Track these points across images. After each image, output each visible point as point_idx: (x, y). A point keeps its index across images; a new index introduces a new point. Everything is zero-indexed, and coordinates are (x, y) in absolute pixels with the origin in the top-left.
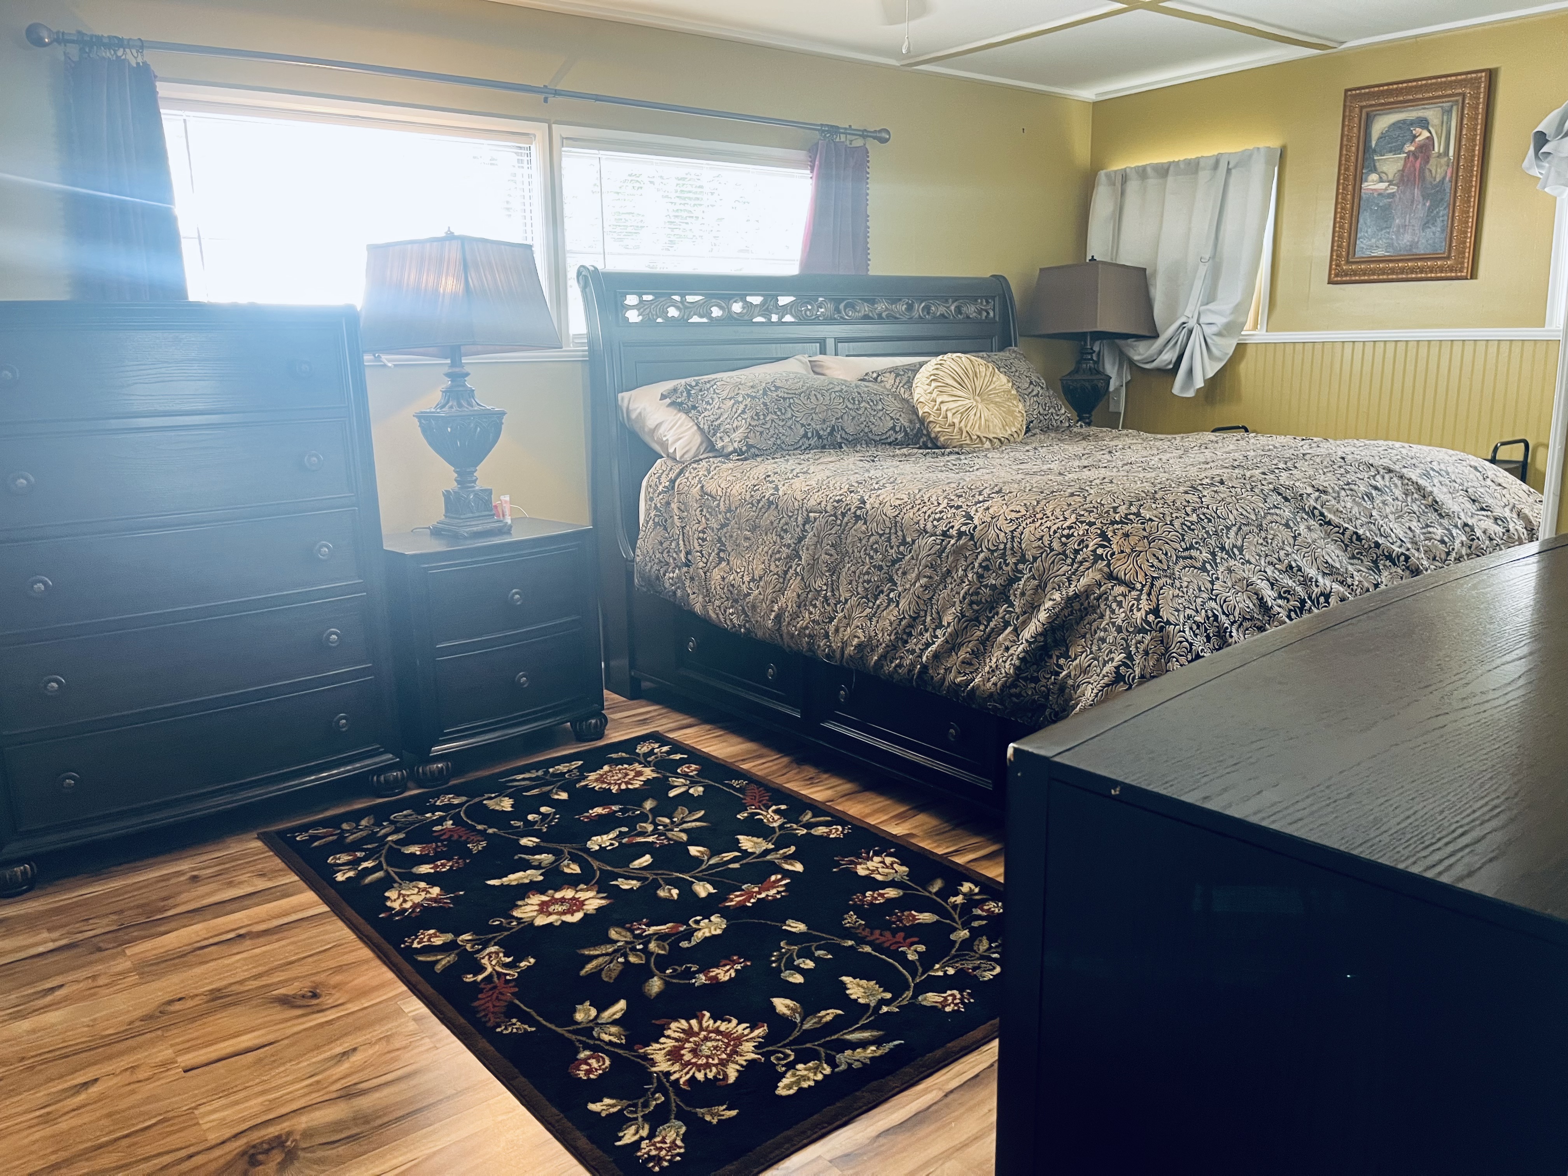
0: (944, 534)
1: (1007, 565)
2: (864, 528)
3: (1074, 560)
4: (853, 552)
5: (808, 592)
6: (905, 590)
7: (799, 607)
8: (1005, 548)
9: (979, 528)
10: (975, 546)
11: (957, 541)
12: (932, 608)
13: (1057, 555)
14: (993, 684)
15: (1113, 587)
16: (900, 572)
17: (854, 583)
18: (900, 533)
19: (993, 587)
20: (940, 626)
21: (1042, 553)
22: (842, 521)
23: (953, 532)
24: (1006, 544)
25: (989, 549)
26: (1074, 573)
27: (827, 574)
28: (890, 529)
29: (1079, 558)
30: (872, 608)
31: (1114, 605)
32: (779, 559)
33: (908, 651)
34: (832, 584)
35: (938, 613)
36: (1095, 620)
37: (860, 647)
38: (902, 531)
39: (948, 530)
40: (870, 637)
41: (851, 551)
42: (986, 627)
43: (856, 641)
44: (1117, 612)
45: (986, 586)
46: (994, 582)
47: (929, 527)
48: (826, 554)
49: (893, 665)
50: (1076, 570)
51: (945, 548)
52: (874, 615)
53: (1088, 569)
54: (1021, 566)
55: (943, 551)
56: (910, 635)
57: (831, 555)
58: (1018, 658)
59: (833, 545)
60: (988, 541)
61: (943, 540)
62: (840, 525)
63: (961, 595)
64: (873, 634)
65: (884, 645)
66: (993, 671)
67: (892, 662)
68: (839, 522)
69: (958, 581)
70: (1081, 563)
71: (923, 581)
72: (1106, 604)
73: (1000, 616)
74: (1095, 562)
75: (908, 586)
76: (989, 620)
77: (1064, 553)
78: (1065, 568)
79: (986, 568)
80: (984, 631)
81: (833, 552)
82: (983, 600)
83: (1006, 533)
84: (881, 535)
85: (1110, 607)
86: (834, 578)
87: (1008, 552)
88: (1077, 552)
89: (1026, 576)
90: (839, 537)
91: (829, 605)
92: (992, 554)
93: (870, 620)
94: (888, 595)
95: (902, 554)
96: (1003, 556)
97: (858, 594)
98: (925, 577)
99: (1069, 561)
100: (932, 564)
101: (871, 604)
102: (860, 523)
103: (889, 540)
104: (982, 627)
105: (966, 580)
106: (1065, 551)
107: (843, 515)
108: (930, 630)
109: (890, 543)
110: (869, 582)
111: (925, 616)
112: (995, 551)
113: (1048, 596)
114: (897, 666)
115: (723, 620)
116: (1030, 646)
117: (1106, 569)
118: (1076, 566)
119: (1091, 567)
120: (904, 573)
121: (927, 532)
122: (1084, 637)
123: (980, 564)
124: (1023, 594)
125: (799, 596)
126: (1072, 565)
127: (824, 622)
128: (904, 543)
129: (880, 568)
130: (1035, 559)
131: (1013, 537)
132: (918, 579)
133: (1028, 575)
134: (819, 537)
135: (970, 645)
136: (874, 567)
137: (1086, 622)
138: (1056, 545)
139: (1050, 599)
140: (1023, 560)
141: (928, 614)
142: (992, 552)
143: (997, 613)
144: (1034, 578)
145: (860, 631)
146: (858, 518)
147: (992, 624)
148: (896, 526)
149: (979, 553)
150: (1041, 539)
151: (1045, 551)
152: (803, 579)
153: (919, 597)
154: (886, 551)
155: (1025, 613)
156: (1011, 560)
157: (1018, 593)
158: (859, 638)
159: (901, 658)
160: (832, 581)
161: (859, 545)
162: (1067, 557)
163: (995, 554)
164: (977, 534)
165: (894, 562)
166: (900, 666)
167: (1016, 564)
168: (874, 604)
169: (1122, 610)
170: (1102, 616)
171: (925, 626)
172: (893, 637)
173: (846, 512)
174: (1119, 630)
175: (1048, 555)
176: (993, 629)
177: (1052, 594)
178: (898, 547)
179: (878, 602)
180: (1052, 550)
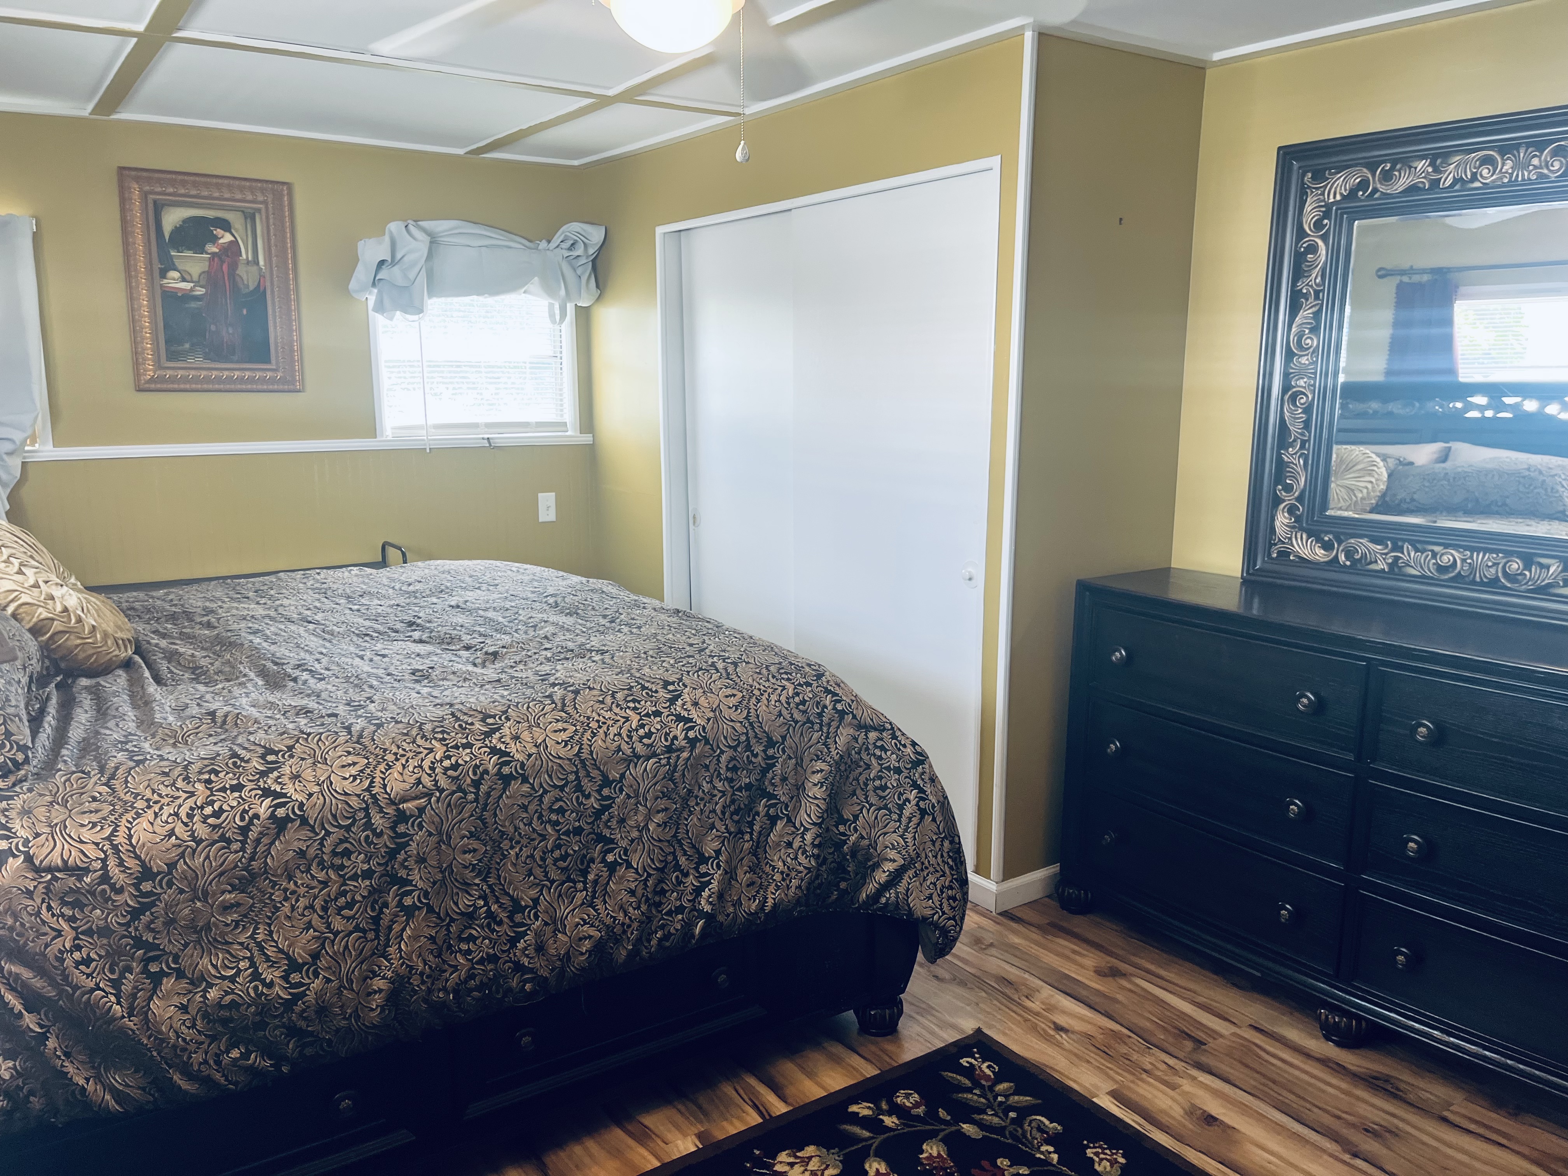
0: (669, 749)
1: (756, 756)
2: (526, 788)
3: (821, 725)
4: (516, 829)
5: (449, 925)
6: (632, 841)
7: (439, 956)
8: (748, 739)
9: (708, 727)
10: (712, 749)
11: (691, 751)
12: (681, 845)
13: (803, 725)
14: (796, 888)
15: (866, 735)
16: (614, 823)
17: (538, 871)
18: (594, 773)
19: (748, 787)
20: (703, 860)
21: (788, 729)
22: (477, 794)
23: (681, 742)
24: (747, 734)
25: (730, 747)
26: (827, 737)
27: (477, 881)
28: (576, 773)
29: (825, 719)
30: (585, 889)
31: (878, 752)
32: (350, 906)
33: (669, 913)
34: (493, 891)
35: (694, 847)
36: (861, 774)
37: (599, 947)
38: (599, 769)
39: (672, 743)
40: (608, 927)
41: (511, 829)
42: (751, 834)
43: (587, 945)
44: (884, 756)
45: (740, 789)
46: (748, 780)
47: (639, 748)
48: (465, 852)
49: (654, 942)
50: (828, 733)
51: (676, 766)
52: (593, 897)
53: (838, 727)
54: (770, 752)
55: (674, 771)
56: (663, 892)
57: (475, 850)
58: (814, 846)
59: (472, 835)
60: (725, 738)
61: (669, 758)
62: (476, 800)
63: (719, 812)
64: (608, 921)
65: (635, 925)
66: (788, 875)
67: (649, 941)
68: (471, 797)
69: (707, 798)
70: (829, 725)
71: (658, 818)
72: (868, 755)
73: (762, 814)
74: (841, 719)
75: (635, 834)
76: (751, 824)
77: (809, 721)
78: (816, 735)
79: (734, 769)
80: (752, 839)
81: (474, 844)
82: (742, 806)
83: (741, 722)
84: (562, 788)
85: (874, 755)
86: (491, 881)
87: (753, 741)
88: (820, 715)
89: (780, 760)
90: (479, 818)
91: (500, 923)
92: (736, 750)
93: (592, 905)
94: (603, 860)
95: (608, 798)
96: (748, 747)
97: (552, 882)
98: (658, 812)
99: (817, 727)
100: (662, 793)
101: (580, 886)
102: (515, 785)
103: (579, 788)
104: (747, 837)
105: (716, 792)
106: (808, 718)
107: (476, 784)
108: (691, 871)
109: (583, 792)
110: (564, 858)
111: (675, 858)
112: (738, 745)
113: (809, 771)
114: (660, 940)
115: (222, 1080)
116: (821, 827)
117: (855, 722)
118: (825, 729)
119: (840, 724)
120: (622, 821)
121: (638, 757)
122: (854, 794)
123: (728, 769)
124: (784, 779)
125: (432, 939)
126: (821, 730)
127: (504, 951)
128: (607, 782)
129: (578, 831)
130: (784, 738)
131: (751, 724)
132: (648, 818)
133: (784, 757)
134: (440, 833)
135: (745, 862)
136: (567, 833)
137: (851, 780)
138: (797, 716)
139: (814, 773)
140: (771, 744)
141: (679, 854)
142: (735, 748)
143: (758, 814)
144: (790, 758)
145: (586, 928)
146: (506, 780)
147: (756, 828)
148: (584, 766)
149: (719, 756)
150: (780, 714)
151: (791, 725)
152: (430, 910)
153: (660, 841)
154: (580, 804)
155: (792, 798)
156: (758, 749)
157: (777, 780)
158: (590, 937)
159: (663, 927)
160: (490, 887)
161: (525, 815)
162: (813, 723)
163: (739, 749)
164: (710, 736)
165: (598, 814)
166: (666, 937)
167: (765, 751)
168: (585, 883)
169: (889, 753)
170: (868, 767)
171: (682, 871)
172: (644, 908)
173: (482, 777)
174: (898, 771)
175: (794, 728)
176: (760, 833)
177: (812, 767)
178: (599, 792)
179: (591, 877)
180: (796, 722)
